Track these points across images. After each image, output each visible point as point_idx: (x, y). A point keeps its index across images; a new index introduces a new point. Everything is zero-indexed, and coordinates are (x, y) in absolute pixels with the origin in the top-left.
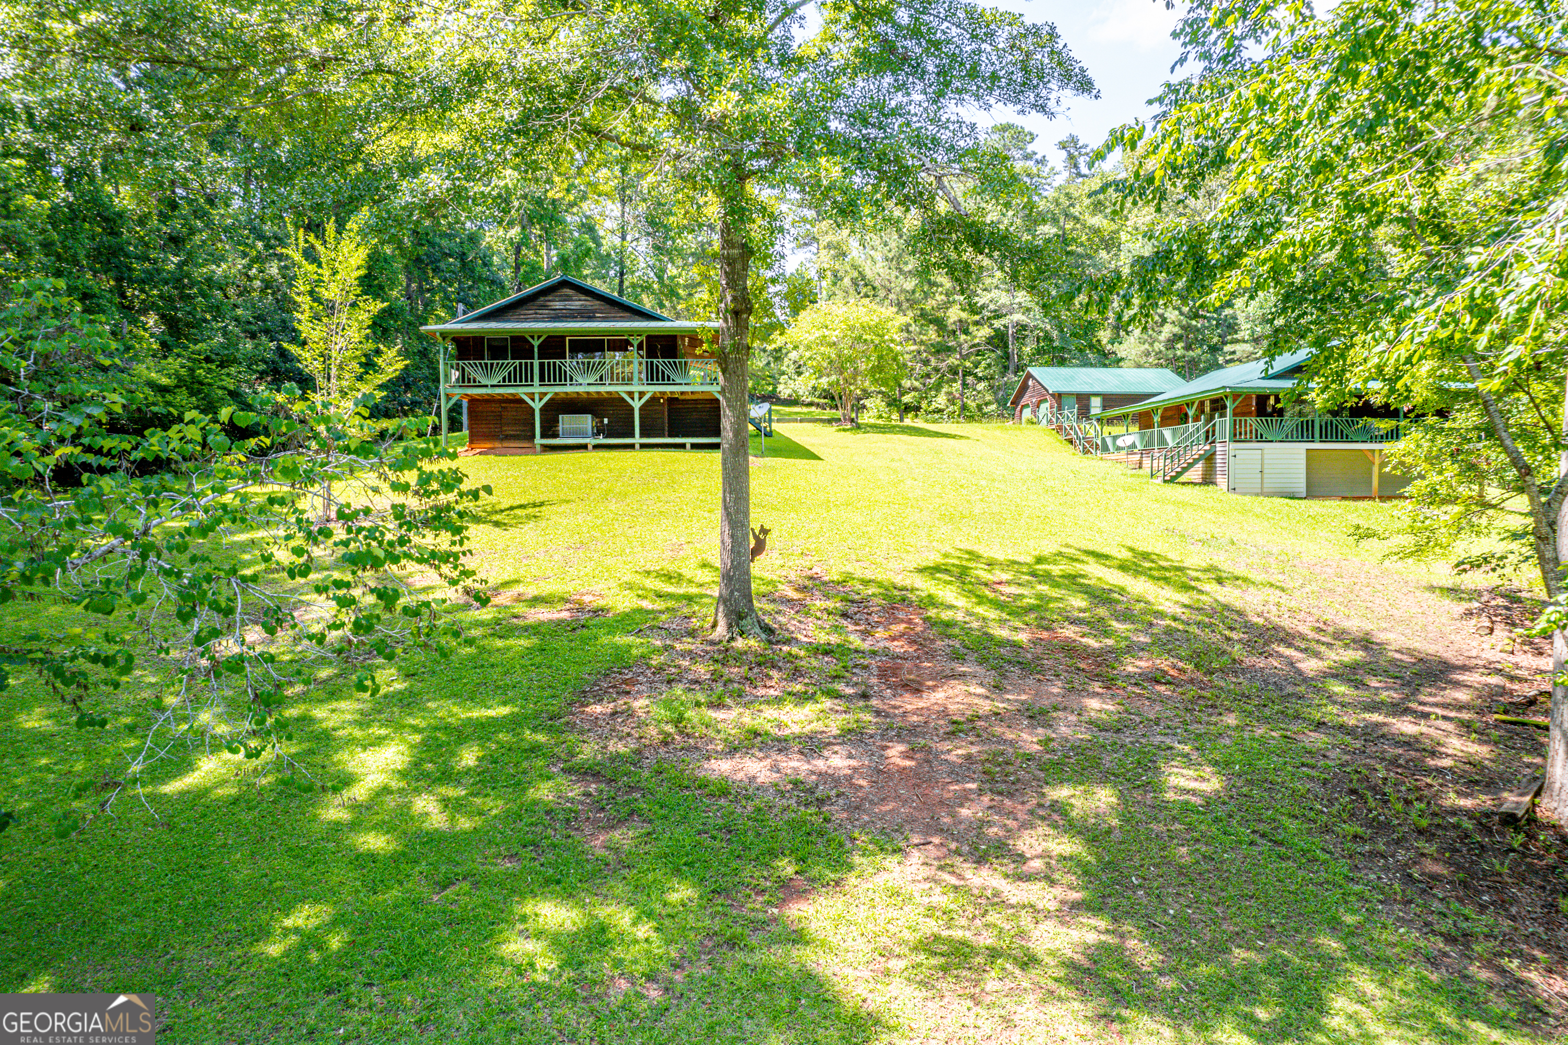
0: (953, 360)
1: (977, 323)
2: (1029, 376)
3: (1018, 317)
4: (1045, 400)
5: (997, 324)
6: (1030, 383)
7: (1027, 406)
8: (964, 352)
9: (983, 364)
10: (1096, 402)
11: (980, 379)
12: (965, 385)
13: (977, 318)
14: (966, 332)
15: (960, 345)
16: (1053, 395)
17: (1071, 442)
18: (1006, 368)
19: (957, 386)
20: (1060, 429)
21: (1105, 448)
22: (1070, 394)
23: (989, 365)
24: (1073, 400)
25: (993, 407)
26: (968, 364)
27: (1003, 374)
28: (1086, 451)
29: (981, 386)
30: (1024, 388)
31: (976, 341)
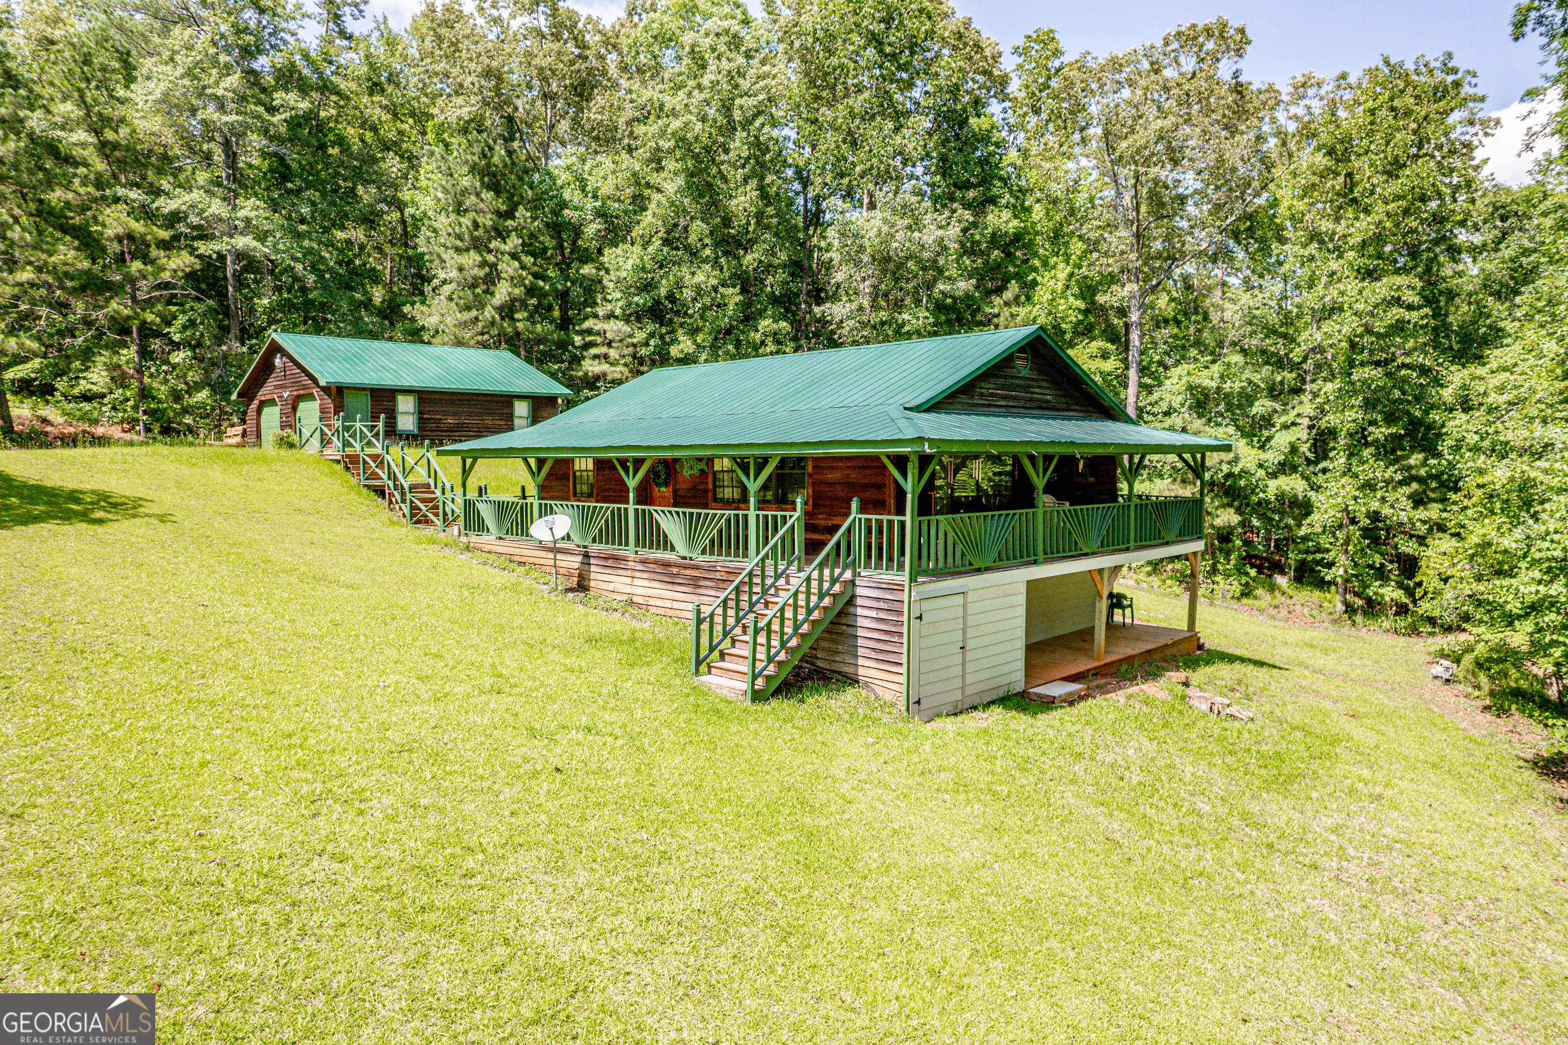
0: (117, 306)
1: (166, 245)
2: (275, 349)
3: (243, 242)
4: (311, 397)
5: (204, 248)
6: (278, 361)
7: (272, 402)
8: (141, 296)
9: (182, 319)
10: (406, 405)
11: (177, 346)
12: (145, 353)
13: (165, 234)
14: (146, 259)
15: (132, 281)
16: (326, 390)
17: (380, 492)
18: (225, 330)
19: (129, 354)
20: (350, 463)
21: (473, 522)
22: (359, 389)
23: (192, 323)
24: (365, 402)
25: (203, 395)
26: (150, 317)
27: (219, 341)
28: (418, 519)
29: (178, 357)
30: (265, 369)
31: (166, 276)
